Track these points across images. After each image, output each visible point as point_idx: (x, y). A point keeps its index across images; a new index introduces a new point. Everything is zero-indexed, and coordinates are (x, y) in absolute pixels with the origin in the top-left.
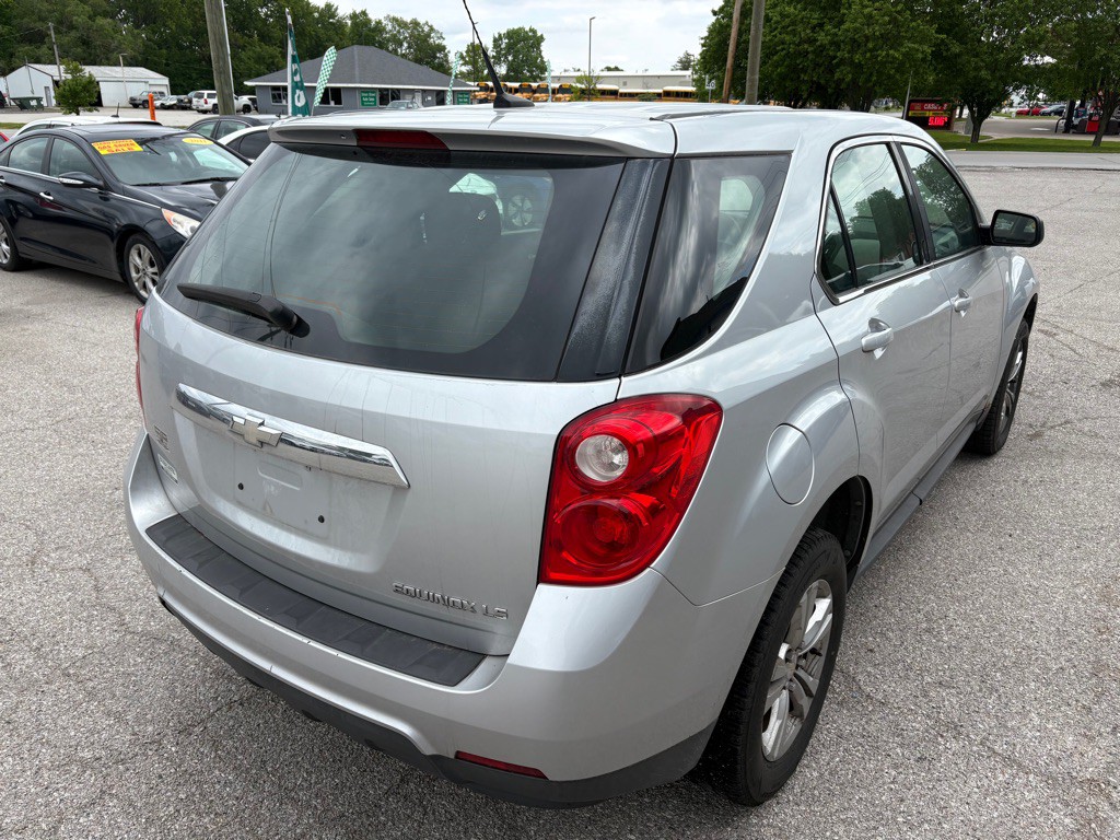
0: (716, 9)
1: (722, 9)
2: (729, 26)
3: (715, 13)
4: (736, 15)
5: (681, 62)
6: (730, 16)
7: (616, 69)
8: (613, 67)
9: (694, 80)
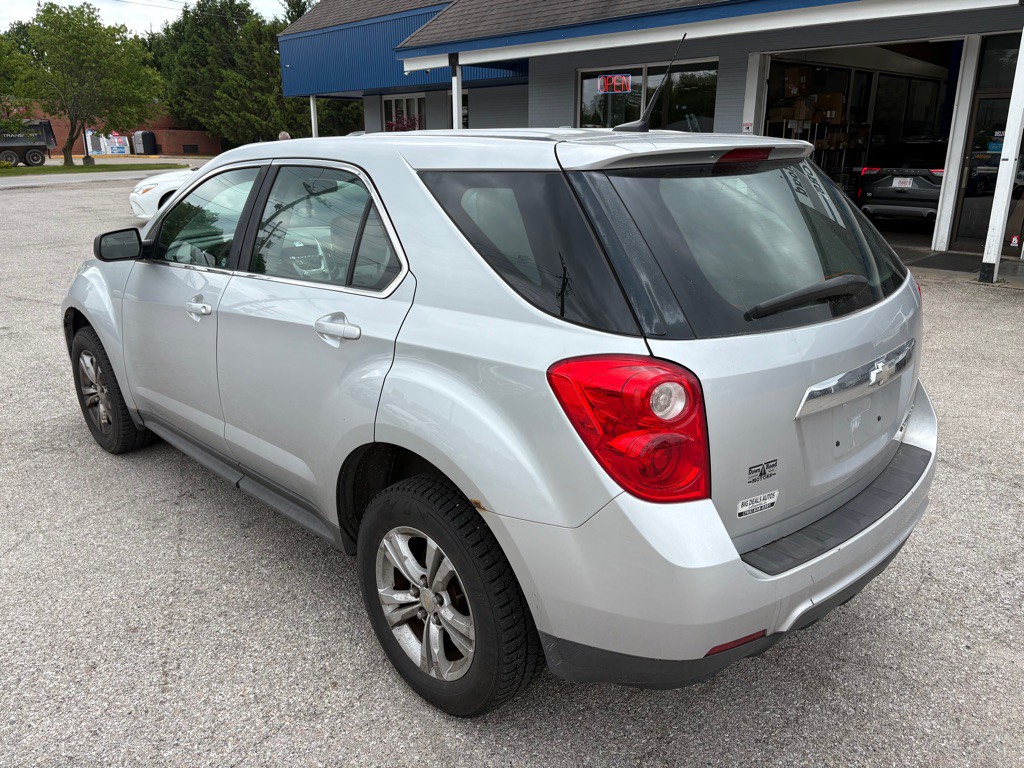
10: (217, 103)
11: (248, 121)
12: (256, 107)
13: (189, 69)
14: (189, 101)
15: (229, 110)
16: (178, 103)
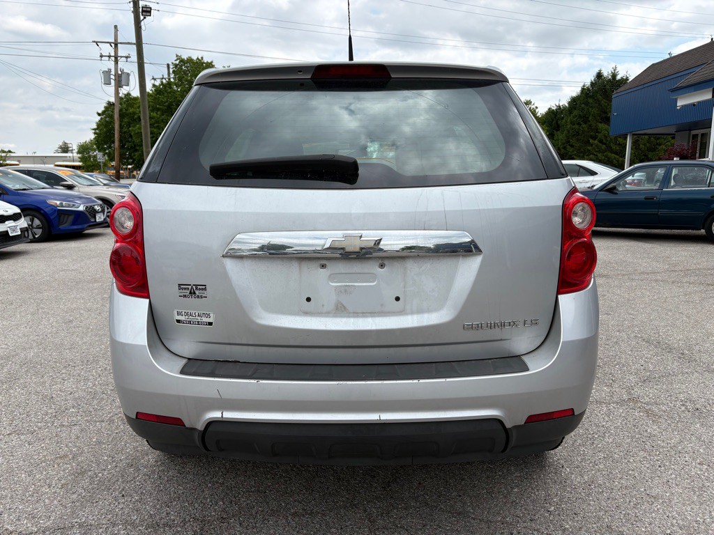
0: (100, 112)
1: (104, 112)
2: (112, 122)
3: (99, 114)
4: (116, 116)
5: (61, 147)
6: (112, 117)
7: (10, 152)
8: (7, 150)
9: (79, 158)
10: (589, 148)
11: (609, 158)
12: (618, 148)
13: (577, 126)
14: (572, 146)
15: (596, 151)
16: (565, 148)
